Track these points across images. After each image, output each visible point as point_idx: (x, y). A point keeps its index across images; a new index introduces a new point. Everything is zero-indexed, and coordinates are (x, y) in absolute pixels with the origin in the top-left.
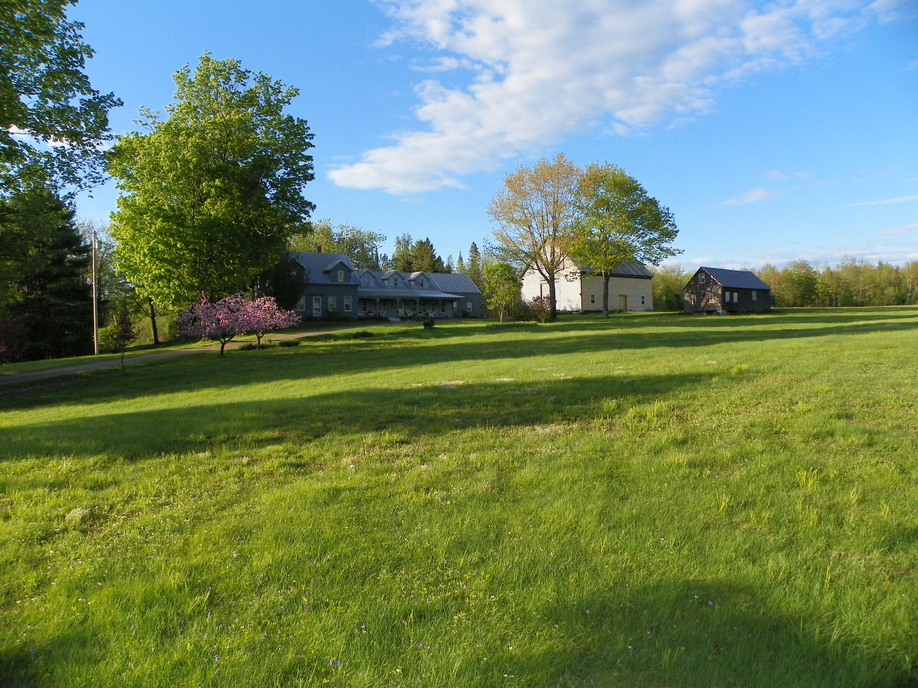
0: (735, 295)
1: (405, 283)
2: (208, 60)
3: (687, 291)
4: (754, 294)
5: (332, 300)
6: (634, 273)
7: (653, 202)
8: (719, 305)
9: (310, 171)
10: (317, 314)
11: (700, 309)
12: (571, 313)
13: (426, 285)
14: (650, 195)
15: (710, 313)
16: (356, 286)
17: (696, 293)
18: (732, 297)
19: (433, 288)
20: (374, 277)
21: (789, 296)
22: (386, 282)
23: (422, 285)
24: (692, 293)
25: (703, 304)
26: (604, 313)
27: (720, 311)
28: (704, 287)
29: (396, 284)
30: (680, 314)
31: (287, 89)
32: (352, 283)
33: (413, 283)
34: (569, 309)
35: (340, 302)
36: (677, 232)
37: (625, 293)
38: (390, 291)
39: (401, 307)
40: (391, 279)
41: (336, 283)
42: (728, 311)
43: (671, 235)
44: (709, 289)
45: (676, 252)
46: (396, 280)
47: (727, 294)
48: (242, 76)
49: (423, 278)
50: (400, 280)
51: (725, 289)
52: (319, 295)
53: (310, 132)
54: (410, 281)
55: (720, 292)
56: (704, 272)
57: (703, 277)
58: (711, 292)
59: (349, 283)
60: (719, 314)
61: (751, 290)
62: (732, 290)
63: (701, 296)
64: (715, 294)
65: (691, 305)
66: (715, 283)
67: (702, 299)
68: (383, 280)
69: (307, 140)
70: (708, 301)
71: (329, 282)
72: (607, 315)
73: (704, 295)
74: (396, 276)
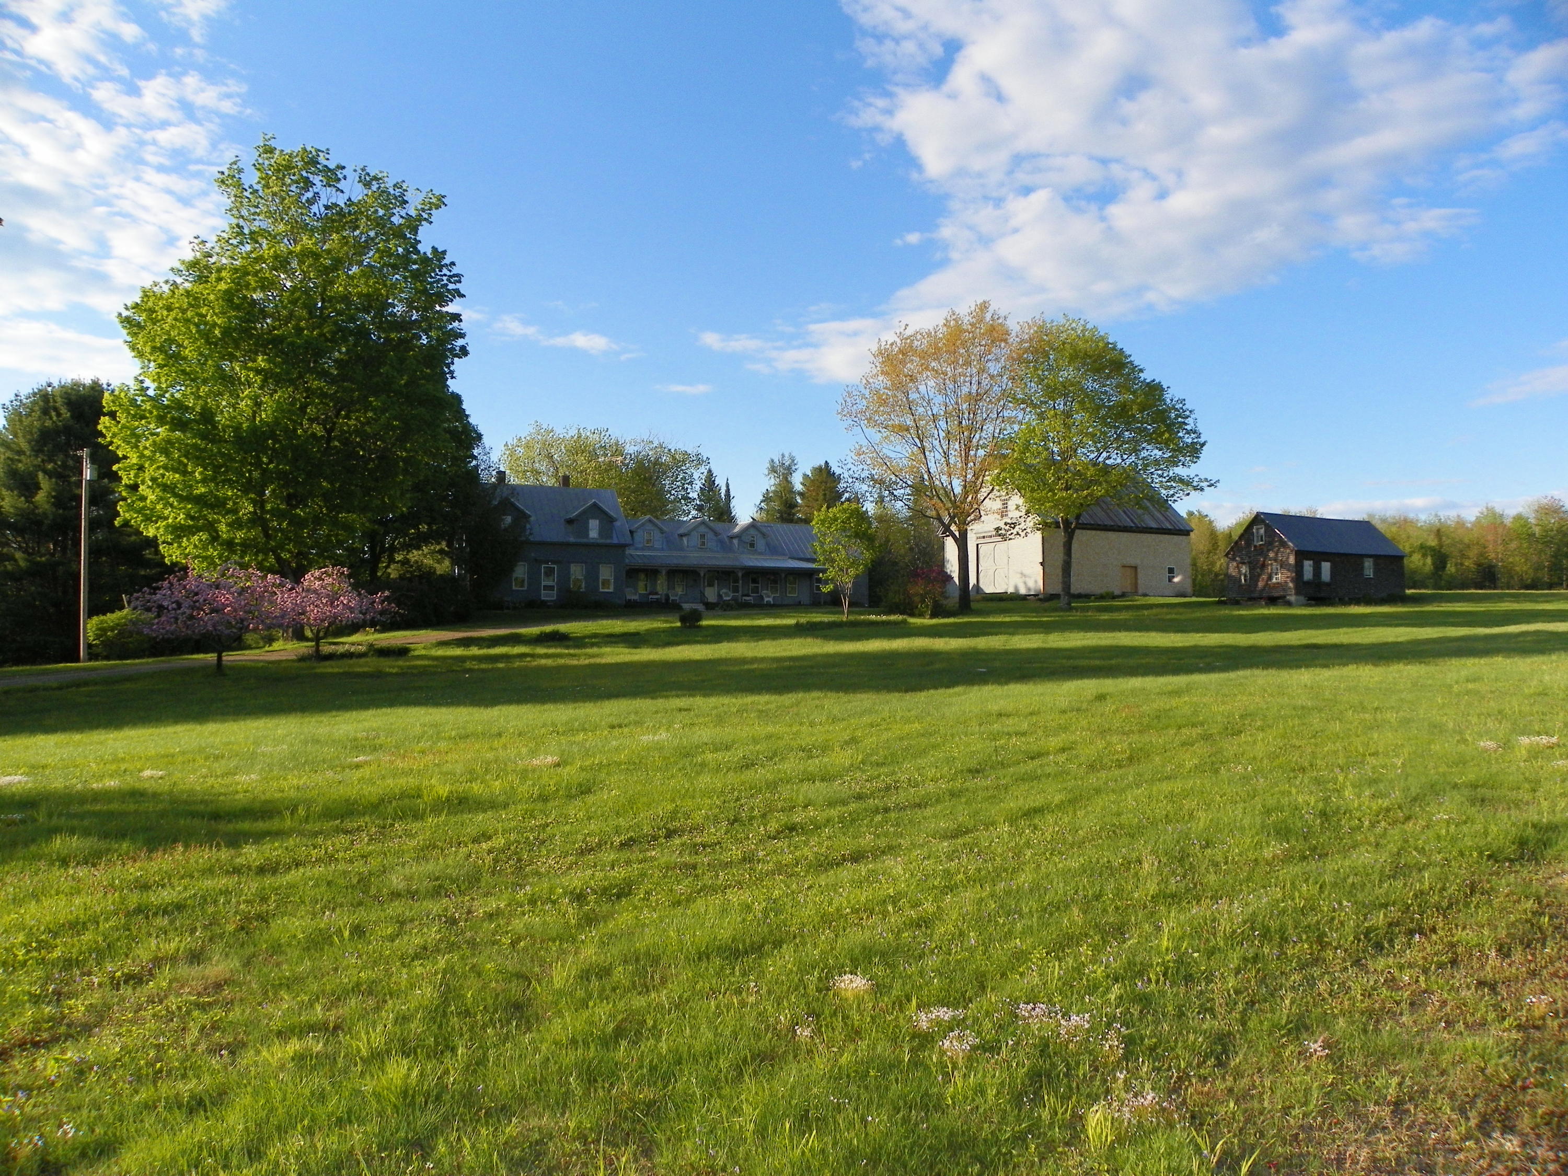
0: (1326, 567)
1: (721, 542)
2: (270, 150)
3: (1233, 559)
4: (1368, 564)
5: (577, 572)
6: (1154, 525)
7: (1155, 390)
8: (1291, 585)
9: (460, 342)
10: (545, 596)
11: (1256, 595)
12: (1024, 598)
13: (761, 544)
14: (1147, 376)
15: (1273, 601)
16: (623, 546)
17: (1249, 563)
18: (1317, 571)
19: (774, 550)
20: (662, 531)
21: (1522, 567)
22: (685, 539)
23: (752, 545)
24: (1243, 563)
25: (1261, 584)
26: (1064, 600)
27: (1292, 598)
28: (1261, 551)
29: (703, 544)
30: (1220, 603)
31: (421, 196)
32: (615, 541)
33: (735, 541)
34: (1023, 591)
35: (592, 576)
36: (1203, 445)
37: (1133, 563)
38: (692, 556)
39: (711, 585)
40: (694, 533)
41: (585, 540)
42: (1310, 599)
43: (1194, 451)
44: (1271, 555)
45: (1204, 484)
46: (703, 536)
47: (1308, 565)
48: (332, 177)
49: (752, 532)
50: (710, 535)
51: (1301, 555)
52: (553, 562)
53: (455, 270)
54: (732, 538)
55: (1292, 560)
56: (1263, 521)
57: (1262, 531)
58: (1276, 560)
59: (608, 541)
60: (1289, 604)
61: (1362, 556)
62: (1318, 557)
63: (1257, 568)
64: (1283, 565)
65: (1241, 586)
66: (1283, 544)
67: (1259, 575)
68: (681, 536)
69: (451, 286)
70: (1270, 578)
71: (572, 540)
72: (1069, 604)
73: (1264, 566)
74: (703, 529)
